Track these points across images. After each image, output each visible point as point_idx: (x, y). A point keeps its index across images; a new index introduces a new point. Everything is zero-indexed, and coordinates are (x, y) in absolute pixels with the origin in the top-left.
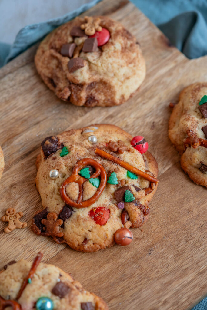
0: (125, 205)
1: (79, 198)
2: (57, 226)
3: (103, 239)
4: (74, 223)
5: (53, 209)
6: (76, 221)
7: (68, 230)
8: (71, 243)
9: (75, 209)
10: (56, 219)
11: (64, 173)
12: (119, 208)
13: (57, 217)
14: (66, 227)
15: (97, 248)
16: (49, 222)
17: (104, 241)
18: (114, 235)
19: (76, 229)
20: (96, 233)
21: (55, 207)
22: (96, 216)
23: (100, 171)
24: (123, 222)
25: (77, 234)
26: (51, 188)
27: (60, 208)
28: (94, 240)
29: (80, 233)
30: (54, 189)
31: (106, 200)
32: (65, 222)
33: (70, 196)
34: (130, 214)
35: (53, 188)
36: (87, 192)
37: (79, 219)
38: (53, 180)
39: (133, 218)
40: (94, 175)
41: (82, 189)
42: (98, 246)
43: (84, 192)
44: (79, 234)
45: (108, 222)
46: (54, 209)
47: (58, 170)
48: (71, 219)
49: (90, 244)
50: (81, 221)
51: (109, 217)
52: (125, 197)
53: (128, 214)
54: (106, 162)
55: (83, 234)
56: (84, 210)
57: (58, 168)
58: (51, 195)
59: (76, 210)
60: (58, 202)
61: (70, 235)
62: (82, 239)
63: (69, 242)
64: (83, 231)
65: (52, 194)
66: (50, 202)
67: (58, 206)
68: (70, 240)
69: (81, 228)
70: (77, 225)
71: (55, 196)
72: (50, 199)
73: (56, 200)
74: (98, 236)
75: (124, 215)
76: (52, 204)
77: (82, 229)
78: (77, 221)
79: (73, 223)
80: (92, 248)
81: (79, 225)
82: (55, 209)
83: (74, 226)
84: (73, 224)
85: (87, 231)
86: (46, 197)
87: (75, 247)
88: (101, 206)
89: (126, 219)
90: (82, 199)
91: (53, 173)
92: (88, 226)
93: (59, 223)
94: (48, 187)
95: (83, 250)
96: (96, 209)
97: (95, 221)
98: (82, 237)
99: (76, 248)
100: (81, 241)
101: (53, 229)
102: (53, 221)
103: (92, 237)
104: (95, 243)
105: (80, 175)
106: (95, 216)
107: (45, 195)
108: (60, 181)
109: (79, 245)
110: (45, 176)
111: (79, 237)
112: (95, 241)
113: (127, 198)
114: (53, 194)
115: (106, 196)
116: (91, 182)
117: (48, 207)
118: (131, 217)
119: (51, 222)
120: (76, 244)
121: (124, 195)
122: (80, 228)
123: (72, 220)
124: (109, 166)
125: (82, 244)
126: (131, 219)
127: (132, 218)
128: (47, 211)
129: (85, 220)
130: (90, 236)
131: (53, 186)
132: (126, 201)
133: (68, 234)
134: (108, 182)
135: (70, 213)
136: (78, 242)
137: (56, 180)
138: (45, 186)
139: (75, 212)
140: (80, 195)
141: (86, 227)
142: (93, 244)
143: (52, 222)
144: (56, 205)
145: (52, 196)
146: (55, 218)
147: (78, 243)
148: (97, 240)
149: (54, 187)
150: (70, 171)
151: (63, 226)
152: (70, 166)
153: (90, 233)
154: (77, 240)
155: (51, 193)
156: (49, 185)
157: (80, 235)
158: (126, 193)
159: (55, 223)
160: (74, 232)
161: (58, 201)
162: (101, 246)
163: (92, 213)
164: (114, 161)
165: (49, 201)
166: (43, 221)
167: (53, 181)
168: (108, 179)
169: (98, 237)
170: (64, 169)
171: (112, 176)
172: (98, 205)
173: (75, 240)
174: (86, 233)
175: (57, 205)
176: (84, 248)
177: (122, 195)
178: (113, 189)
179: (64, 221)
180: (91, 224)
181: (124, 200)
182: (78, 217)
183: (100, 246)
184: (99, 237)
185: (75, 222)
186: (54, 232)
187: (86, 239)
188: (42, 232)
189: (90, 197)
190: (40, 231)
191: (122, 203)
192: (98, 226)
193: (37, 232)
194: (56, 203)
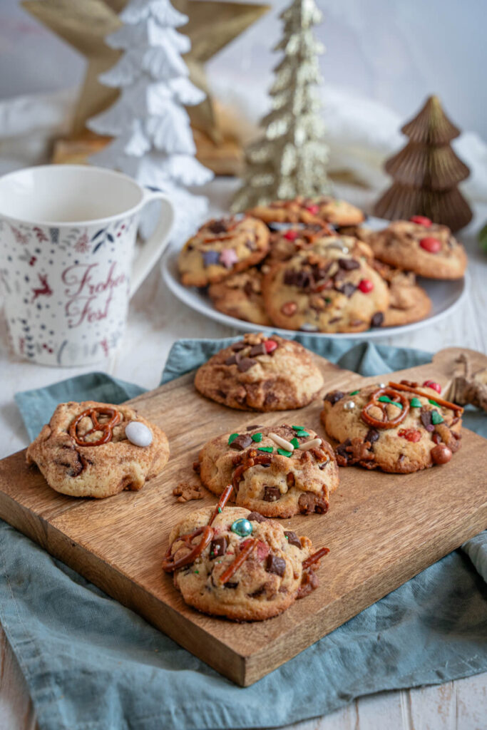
0: (435, 427)
1: (384, 418)
2: (365, 449)
5: (357, 436)
6: (386, 441)
7: (378, 451)
8: (385, 464)
9: (381, 431)
10: (362, 442)
11: (361, 403)
12: (429, 431)
14: (376, 448)
15: (416, 466)
16: (355, 448)
17: (421, 458)
18: (431, 452)
19: (387, 448)
20: (411, 449)
21: (358, 434)
23: (399, 398)
24: (436, 442)
25: (390, 453)
26: (349, 419)
27: (365, 432)
28: (410, 456)
29: (393, 451)
30: (353, 419)
31: (413, 423)
32: (374, 445)
34: (442, 435)
35: (351, 418)
36: (391, 412)
37: (389, 439)
38: (349, 411)
40: (394, 400)
41: (386, 411)
42: (416, 463)
43: (388, 413)
45: (420, 440)
48: (379, 440)
49: (406, 461)
50: (392, 440)
51: (421, 437)
52: (433, 419)
53: (440, 435)
54: (403, 392)
55: (397, 451)
56: (392, 431)
57: (352, 401)
59: (383, 432)
60: (361, 429)
61: (383, 455)
63: (382, 462)
64: (397, 449)
68: (384, 460)
70: (388, 444)
71: (355, 424)
72: (350, 429)
73: (358, 427)
74: (414, 451)
75: (435, 436)
76: (354, 433)
77: (395, 447)
80: (409, 466)
81: (390, 443)
82: (359, 436)
83: (385, 445)
84: (383, 444)
85: (401, 448)
86: (345, 429)
88: (409, 428)
89: (438, 440)
90: (388, 419)
91: (348, 405)
92: (401, 444)
94: (345, 420)
95: (400, 470)
96: (404, 431)
97: (407, 439)
98: (396, 454)
99: (391, 467)
100: (396, 458)
101: (361, 453)
102: (360, 446)
103: (407, 453)
104: (412, 460)
105: (379, 401)
106: (405, 436)
107: (343, 428)
108: (357, 411)
109: (394, 463)
110: (339, 412)
111: (394, 455)
112: (411, 458)
113: (435, 420)
114: (353, 423)
115: (412, 420)
117: (350, 436)
120: (391, 463)
121: (432, 417)
122: (392, 447)
123: (381, 441)
124: (406, 395)
126: (444, 440)
127: (445, 438)
128: (349, 440)
129: (395, 439)
130: (405, 452)
131: (351, 416)
132: (434, 423)
133: (379, 455)
134: (412, 405)
135: (377, 436)
136: (393, 460)
137: (353, 411)
138: (341, 421)
139: (381, 434)
140: (384, 416)
141: (399, 444)
142: (410, 461)
143: (358, 447)
145: (352, 425)
148: (413, 455)
150: (366, 400)
151: (371, 450)
152: (366, 397)
153: (404, 449)
154: (392, 458)
155: (350, 424)
156: (346, 417)
157: (394, 453)
158: (433, 415)
159: (362, 447)
160: (386, 452)
163: (400, 435)
164: (411, 392)
165: (350, 431)
166: (348, 449)
167: (350, 413)
168: (410, 404)
169: (414, 453)
170: (360, 400)
171: (413, 401)
172: (405, 426)
173: (389, 458)
174: (399, 450)
175: (360, 431)
176: (401, 466)
177: (429, 418)
178: (417, 413)
179: (372, 443)
180: (403, 442)
181: (432, 422)
182: (387, 438)
183: (419, 462)
184: (416, 452)
186: (363, 455)
187: (401, 455)
188: (348, 460)
189: (396, 415)
190: (346, 460)
191: (431, 425)
192: (412, 443)
193: (343, 461)
194: (358, 429)
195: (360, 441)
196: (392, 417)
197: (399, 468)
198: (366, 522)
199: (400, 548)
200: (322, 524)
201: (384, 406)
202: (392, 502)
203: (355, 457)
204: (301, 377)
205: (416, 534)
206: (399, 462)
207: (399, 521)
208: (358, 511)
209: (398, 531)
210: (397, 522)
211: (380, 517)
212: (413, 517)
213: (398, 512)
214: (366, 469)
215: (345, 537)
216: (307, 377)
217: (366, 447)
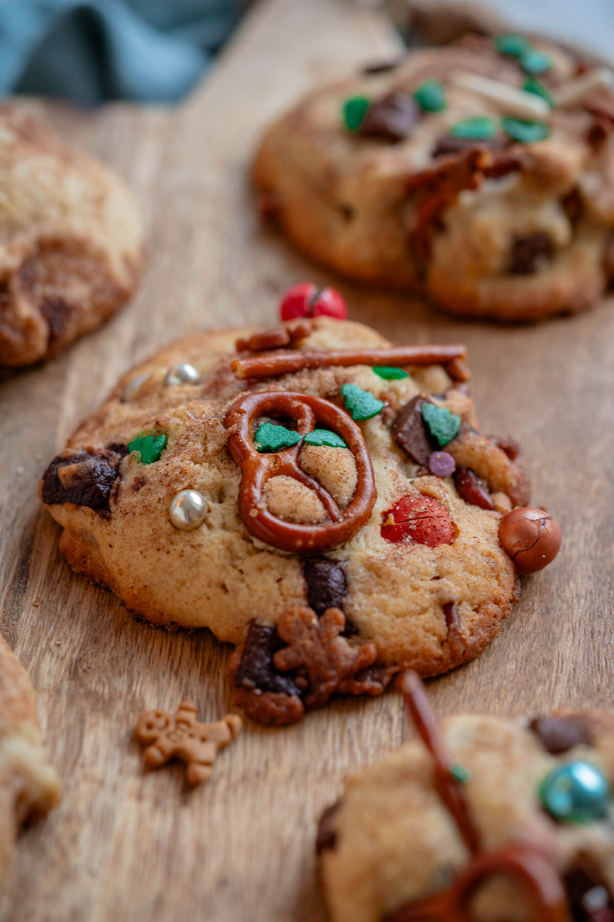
0: (451, 453)
1: (326, 506)
2: (335, 637)
3: (492, 577)
4: (375, 589)
5: (277, 605)
6: (376, 579)
7: (375, 624)
8: (416, 656)
9: (340, 555)
10: (315, 621)
11: (215, 485)
12: (442, 476)
13: (310, 612)
14: (364, 618)
15: (495, 616)
16: (304, 646)
17: (496, 582)
18: (502, 545)
19: (396, 603)
20: (460, 570)
21: (276, 593)
22: (413, 527)
23: (306, 408)
24: (485, 506)
25: (412, 613)
26: (217, 553)
27: (295, 582)
28: (469, 594)
29: (417, 604)
30: (229, 548)
31: (395, 475)
32: (349, 610)
33: (297, 517)
34: (485, 471)
35: (221, 547)
36: (332, 473)
37: (380, 568)
38: (197, 528)
39: (500, 476)
40: (303, 425)
41: (312, 478)
42: (493, 608)
43: (323, 483)
44: (419, 608)
45: (456, 522)
46: (282, 603)
47: (190, 487)
48: (355, 586)
49: (468, 616)
50: (391, 566)
51: (447, 511)
52: (433, 431)
53: (477, 474)
54: (293, 381)
55: (427, 598)
56: (365, 536)
57: (186, 484)
58: (235, 573)
59: (346, 553)
60: (276, 574)
61: (396, 631)
62: (438, 618)
64: (422, 591)
65: (235, 567)
66: (251, 595)
67: (284, 582)
68: (409, 648)
69: (409, 589)
70: (388, 588)
71: (249, 564)
72: (242, 586)
73: (264, 572)
74: (471, 573)
75: (470, 484)
76: (261, 594)
77: (415, 589)
78: (379, 576)
79: (370, 593)
80: (481, 624)
81: (394, 582)
82: (285, 600)
83: (384, 596)
84: (375, 596)
85: (431, 583)
86: (221, 591)
87: (436, 659)
88: (398, 497)
89: (485, 495)
90: (340, 506)
91: (188, 508)
92: (421, 566)
93: (334, 621)
94: (205, 559)
95: (464, 652)
96: (391, 516)
97: (423, 543)
98: (431, 610)
99: (440, 659)
101: (332, 660)
102: (313, 633)
103: (458, 589)
104: (479, 605)
105: (266, 450)
106: (410, 532)
108: (223, 516)
109: (442, 643)
110: (163, 541)
111: (428, 616)
112: (474, 598)
113: (439, 431)
114: (238, 563)
115: (385, 465)
116: (320, 442)
117: (255, 613)
118: (492, 478)
119: (308, 643)
120: (433, 646)
121: (425, 425)
122: (406, 591)
123: (361, 586)
124: (309, 386)
125: (449, 630)
126: (495, 485)
128: (263, 627)
130: (452, 589)
131: (216, 541)
132: (442, 443)
133: (385, 635)
134: (356, 415)
135: (336, 575)
136: (434, 635)
137: (211, 520)
138: (190, 568)
139: (345, 561)
140: (322, 498)
141: (417, 573)
142: (476, 610)
143: (311, 638)
144: (277, 585)
145: (241, 572)
146: (310, 618)
147: (435, 639)
148: (476, 588)
149: (223, 543)
150: (227, 466)
151: (351, 630)
152: (218, 452)
153: (444, 580)
154: (427, 631)
155: (230, 569)
156: (205, 550)
157: (424, 611)
158: (427, 418)
159: (323, 638)
160: (398, 616)
161: (272, 568)
162: (500, 601)
163: (390, 534)
165: (244, 593)
166: (282, 658)
167: (204, 529)
168: (350, 412)
169: (474, 579)
170: (207, 474)
171: (350, 396)
172: (386, 499)
173: (421, 633)
174: (432, 591)
175: (279, 581)
176: (463, 641)
177: (419, 433)
178: (381, 434)
179: (341, 607)
180: (422, 556)
181: (434, 443)
182: (372, 568)
183: (497, 602)
184: (477, 575)
185: (377, 584)
186: (345, 663)
187: (447, 607)
188: (302, 697)
189: (353, 481)
190: (296, 700)
191: (439, 455)
192: (443, 548)
193: (291, 707)
194: (269, 579)
195: (304, 619)
196: (345, 492)
197: (462, 649)
201: (289, 458)
203: (324, 679)
206: (452, 631)
217: (335, 629)
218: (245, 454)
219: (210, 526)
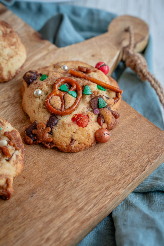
0: (100, 110)
1: (62, 107)
2: (46, 133)
3: (87, 139)
4: (61, 128)
5: (41, 120)
6: (62, 126)
7: (56, 135)
8: (60, 145)
9: (59, 118)
10: (44, 128)
11: (46, 91)
12: (95, 114)
14: (54, 132)
15: (83, 147)
16: (39, 131)
17: (87, 140)
18: (95, 134)
19: (63, 133)
20: (80, 134)
21: (42, 118)
22: (78, 120)
23: (75, 86)
24: (100, 124)
25: (64, 137)
26: (37, 104)
27: (47, 118)
28: (79, 139)
29: (66, 136)
30: (40, 105)
31: (84, 108)
32: (53, 129)
33: (54, 106)
35: (38, 104)
36: (67, 101)
37: (64, 125)
38: (37, 97)
39: (108, 120)
40: (71, 89)
41: (63, 100)
42: (83, 145)
43: (65, 102)
44: (66, 137)
45: (88, 124)
46: (42, 121)
47: (41, 89)
48: (57, 125)
49: (76, 144)
50: (67, 126)
51: (89, 121)
52: (99, 104)
53: (103, 118)
54: (79, 79)
55: (69, 135)
56: (67, 117)
57: (41, 88)
58: (37, 110)
59: (61, 118)
60: (45, 114)
61: (59, 138)
62: (69, 141)
63: (58, 144)
64: (69, 134)
65: (39, 109)
66: (38, 116)
67: (45, 117)
68: (59, 143)
69: (67, 132)
70: (63, 129)
71: (41, 110)
72: (37, 113)
73: (43, 113)
74: (82, 136)
75: (100, 118)
76: (39, 117)
77: (68, 132)
78: (63, 126)
79: (59, 128)
80: (78, 147)
81: (65, 129)
82: (43, 120)
83: (61, 130)
84: (60, 129)
85: (72, 133)
86: (33, 112)
87: (64, 148)
88: (81, 113)
89: (102, 122)
90: (65, 108)
91: (37, 93)
92: (73, 129)
93: (48, 130)
94: (34, 104)
95: (71, 150)
96: (77, 116)
97: (78, 125)
98: (69, 138)
99: (65, 149)
100: (68, 141)
101: (43, 137)
102: (43, 130)
103: (77, 137)
104: (80, 143)
105: (60, 90)
106: (77, 121)
107: (32, 111)
108: (43, 98)
109: (67, 146)
110: (31, 97)
111: (67, 139)
112: (80, 141)
113: (100, 105)
114: (40, 108)
115: (83, 105)
116: (71, 94)
117: (37, 120)
118: (106, 120)
119: (40, 131)
120: (65, 146)
121: (98, 102)
122: (66, 132)
123: (58, 126)
124: (81, 82)
125: (70, 144)
128: (36, 123)
129: (69, 125)
130: (76, 137)
131: (38, 102)
132: (100, 107)
133: (56, 138)
134: (84, 93)
135: (56, 122)
136: (66, 143)
137: (40, 98)
138: (31, 104)
139: (59, 119)
140: (62, 105)
141: (71, 130)
142: (79, 144)
143: (41, 131)
144: (43, 117)
145: (39, 110)
146: (44, 126)
147: (66, 144)
148: (81, 139)
149: (39, 103)
150: (51, 89)
151: (51, 133)
152: (50, 85)
153: (75, 134)
154: (65, 142)
155: (37, 109)
156: (35, 102)
157: (67, 138)
158: (99, 101)
160: (61, 136)
161: (45, 113)
162: (86, 144)
163: (74, 119)
164: (85, 78)
165: (37, 115)
166: (34, 131)
167: (38, 99)
168: (83, 91)
169: (82, 137)
170: (46, 88)
171: (86, 88)
172: (78, 112)
173: (63, 142)
174: (71, 135)
175: (44, 116)
176: (71, 148)
177: (96, 103)
178: (88, 99)
180: (75, 127)
181: (98, 107)
182: (63, 123)
183: (85, 144)
184: (83, 137)
185: (62, 127)
186: (45, 139)
187: (72, 140)
188: (34, 141)
189: (71, 105)
190: (32, 141)
191: (97, 109)
192: (81, 128)
193: (30, 141)
195: (43, 126)
196: (68, 106)
197: (70, 149)
198: (39, 209)
199: (61, 240)
200: (4, 212)
201: (63, 94)
202: (62, 184)
203: (39, 140)
204: (7, 58)
205: (75, 222)
207: (65, 205)
208: (34, 195)
209: (62, 218)
210: (62, 207)
211: (50, 202)
212: (75, 201)
213: (65, 195)
214: (46, 148)
215: (20, 227)
216: (12, 57)
217: (47, 131)
218: (55, 88)
219: (39, 98)
